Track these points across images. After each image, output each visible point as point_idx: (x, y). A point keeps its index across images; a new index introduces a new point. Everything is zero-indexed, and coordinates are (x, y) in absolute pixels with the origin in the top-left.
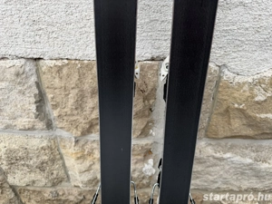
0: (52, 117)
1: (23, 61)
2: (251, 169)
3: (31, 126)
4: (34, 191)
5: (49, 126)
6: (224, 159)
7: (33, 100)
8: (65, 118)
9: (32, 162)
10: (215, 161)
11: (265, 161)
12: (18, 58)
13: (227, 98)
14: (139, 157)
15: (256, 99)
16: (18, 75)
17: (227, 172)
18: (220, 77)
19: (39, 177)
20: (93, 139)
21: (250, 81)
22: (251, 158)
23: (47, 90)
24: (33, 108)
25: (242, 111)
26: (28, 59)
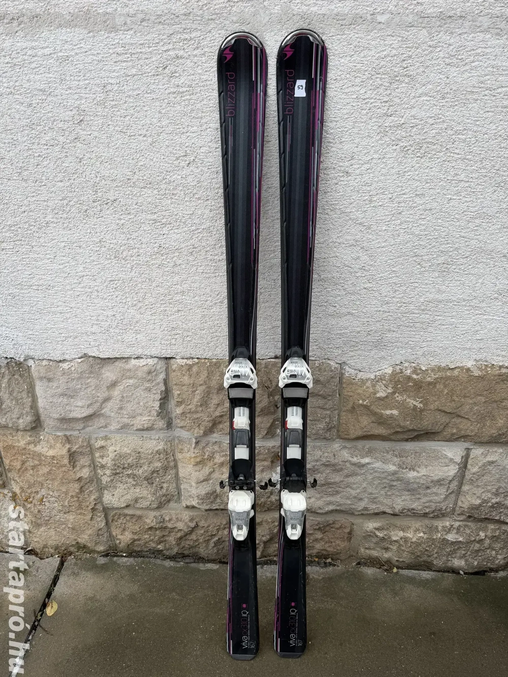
0: (173, 415)
1: (156, 360)
2: (398, 480)
3: (150, 425)
4: (133, 516)
5: (169, 425)
6: (363, 466)
7: (158, 397)
8: (188, 415)
9: (141, 471)
10: (353, 468)
11: (412, 469)
12: (152, 357)
13: (351, 394)
14: (266, 463)
15: (378, 395)
16: (149, 373)
17: (371, 483)
18: (342, 374)
19: (145, 493)
20: (214, 440)
21: (373, 377)
22: (394, 465)
23: (174, 387)
24: (157, 405)
25: (366, 407)
26: (160, 358)
